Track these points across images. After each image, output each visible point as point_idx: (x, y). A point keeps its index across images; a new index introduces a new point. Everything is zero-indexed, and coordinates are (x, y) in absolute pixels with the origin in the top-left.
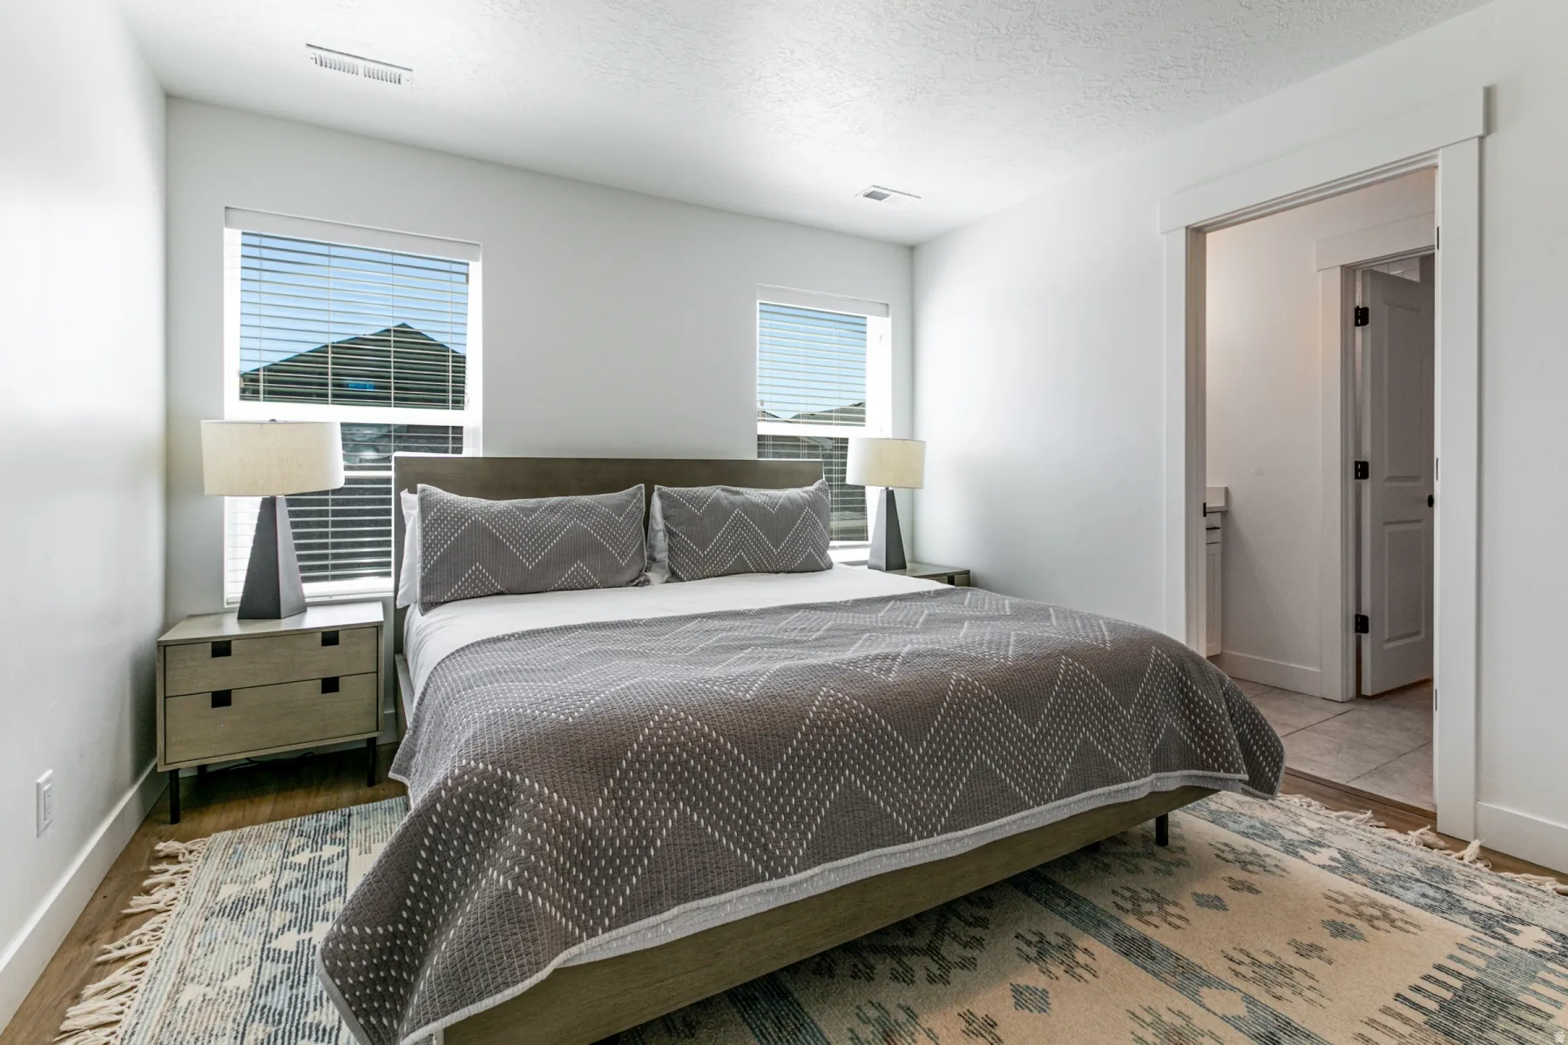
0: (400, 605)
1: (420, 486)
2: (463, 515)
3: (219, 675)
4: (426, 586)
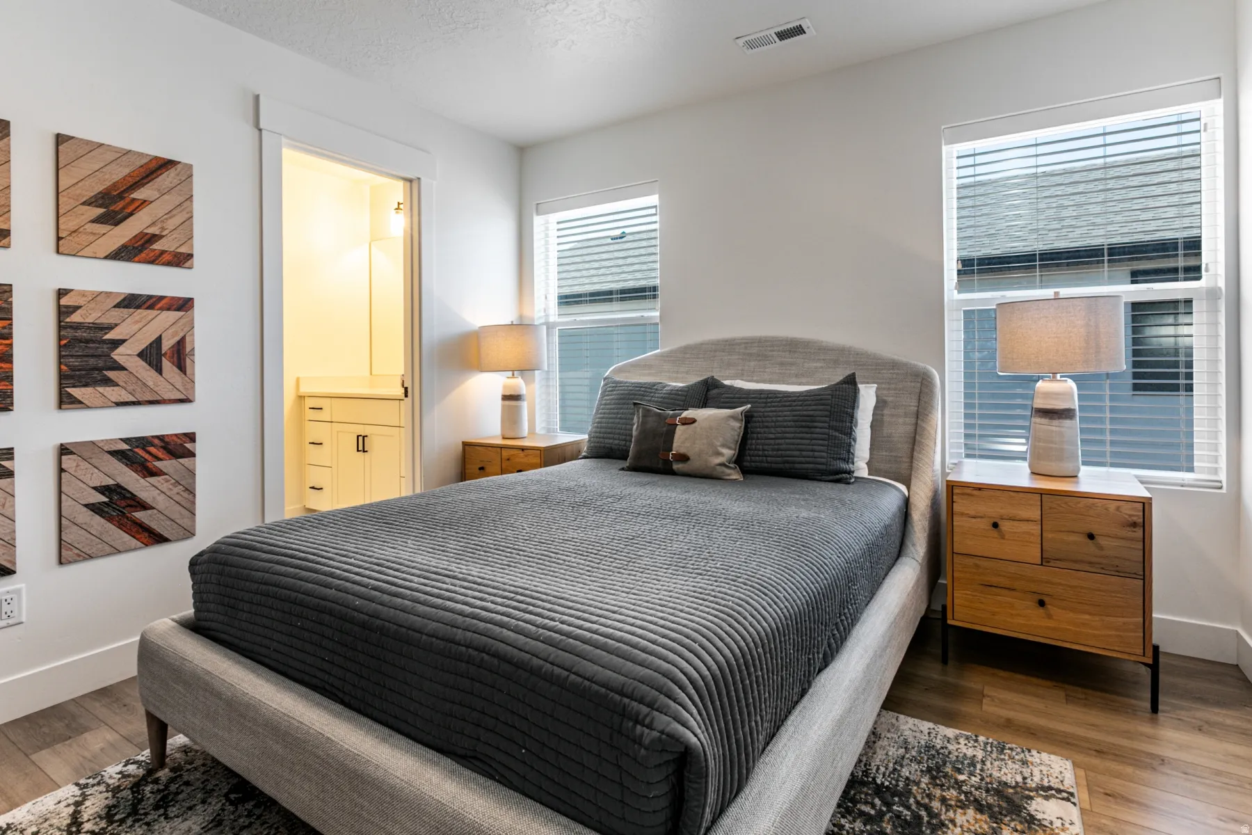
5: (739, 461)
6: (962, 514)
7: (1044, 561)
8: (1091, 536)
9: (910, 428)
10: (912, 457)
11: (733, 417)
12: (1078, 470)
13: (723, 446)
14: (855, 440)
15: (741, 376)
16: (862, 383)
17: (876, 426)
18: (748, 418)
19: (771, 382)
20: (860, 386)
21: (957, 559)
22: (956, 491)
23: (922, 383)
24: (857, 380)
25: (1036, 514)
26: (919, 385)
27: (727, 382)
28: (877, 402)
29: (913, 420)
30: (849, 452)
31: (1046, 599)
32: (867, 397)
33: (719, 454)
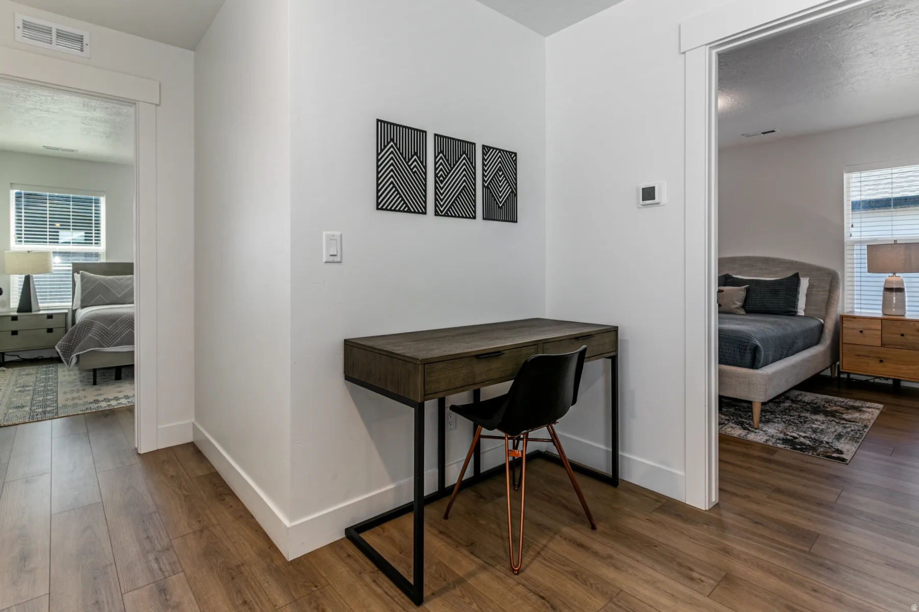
0: (74, 308)
1: (80, 272)
2: (95, 281)
3: (14, 326)
4: (83, 301)
5: (743, 307)
6: (846, 328)
7: (883, 345)
8: (902, 335)
9: (826, 297)
10: (827, 309)
11: (741, 290)
12: (905, 313)
13: (737, 301)
14: (798, 300)
15: (740, 274)
16: (802, 277)
17: (808, 295)
18: (748, 290)
19: (755, 276)
20: (801, 278)
21: (844, 345)
22: (844, 319)
23: (832, 278)
24: (800, 275)
25: (879, 327)
26: (830, 278)
27: (734, 276)
28: (809, 285)
29: (828, 293)
30: (795, 304)
31: (883, 360)
32: (804, 283)
33: (735, 304)
